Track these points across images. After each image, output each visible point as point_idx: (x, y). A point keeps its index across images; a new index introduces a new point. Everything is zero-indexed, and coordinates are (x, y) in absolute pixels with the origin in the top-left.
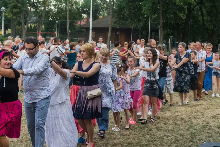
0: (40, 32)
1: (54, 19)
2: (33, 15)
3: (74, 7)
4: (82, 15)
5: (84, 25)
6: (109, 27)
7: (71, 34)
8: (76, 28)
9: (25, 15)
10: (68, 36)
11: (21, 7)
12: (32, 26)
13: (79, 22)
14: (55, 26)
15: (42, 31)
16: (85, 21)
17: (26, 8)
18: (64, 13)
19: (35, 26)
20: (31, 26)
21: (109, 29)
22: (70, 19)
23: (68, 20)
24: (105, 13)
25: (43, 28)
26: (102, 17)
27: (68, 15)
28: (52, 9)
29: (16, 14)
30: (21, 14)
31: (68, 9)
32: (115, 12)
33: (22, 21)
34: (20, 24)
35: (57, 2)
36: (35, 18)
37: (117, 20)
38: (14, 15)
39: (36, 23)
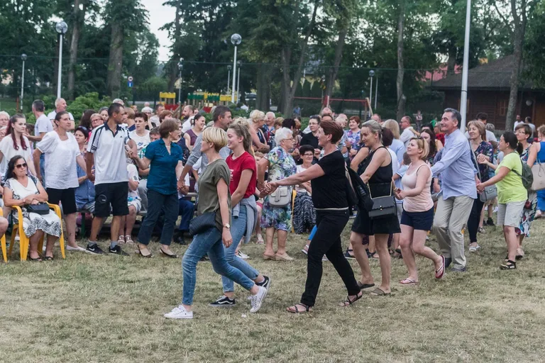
0: (328, 97)
1: (365, 66)
2: (313, 56)
3: (415, 35)
4: (435, 55)
5: (440, 81)
6: (510, 88)
7: (407, 102)
8: (420, 89)
9: (292, 56)
10: (399, 108)
11: (283, 34)
12: (310, 84)
13: (428, 75)
14: (367, 83)
15: (332, 97)
16: (443, 71)
17: (296, 36)
18: (390, 50)
19: (315, 83)
20: (307, 83)
21: (512, 91)
22: (405, 66)
23: (400, 67)
24: (494, 50)
25: (336, 89)
26: (486, 61)
27: (400, 55)
28: (361, 39)
29: (269, 52)
30: (283, 52)
31: (400, 40)
33: (285, 70)
34: (278, 76)
35: (373, 22)
36: (317, 63)
37: (532, 69)
38: (265, 55)
39: (320, 75)
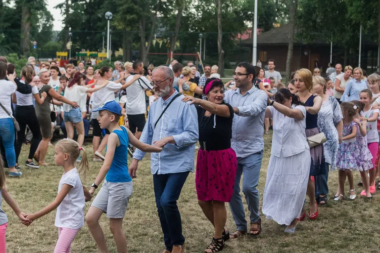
0: (172, 53)
1: (196, 30)
2: (161, 25)
3: (231, 9)
4: (244, 23)
5: (247, 40)
6: (288, 43)
7: (225, 55)
8: (234, 45)
9: (147, 25)
10: (220, 58)
11: (140, 11)
12: (159, 44)
13: (239, 36)
14: (198, 42)
15: (175, 52)
16: (249, 33)
17: (149, 12)
18: (213, 20)
19: (163, 43)
20: (157, 43)
21: (289, 46)
22: (223, 30)
23: (220, 31)
24: (283, 18)
25: (177, 47)
26: (279, 25)
27: (219, 23)
28: (193, 13)
29: (131, 23)
30: (140, 23)
31: (219, 13)
32: (300, 17)
33: (142, 34)
34: (137, 39)
35: (201, 1)
36: (164, 29)
37: (303, 31)
38: (128, 25)
39: (166, 37)
